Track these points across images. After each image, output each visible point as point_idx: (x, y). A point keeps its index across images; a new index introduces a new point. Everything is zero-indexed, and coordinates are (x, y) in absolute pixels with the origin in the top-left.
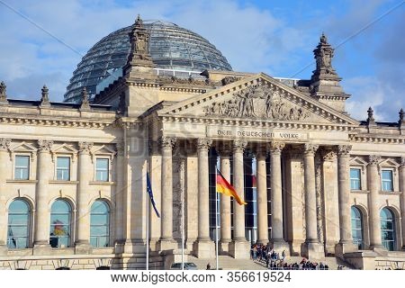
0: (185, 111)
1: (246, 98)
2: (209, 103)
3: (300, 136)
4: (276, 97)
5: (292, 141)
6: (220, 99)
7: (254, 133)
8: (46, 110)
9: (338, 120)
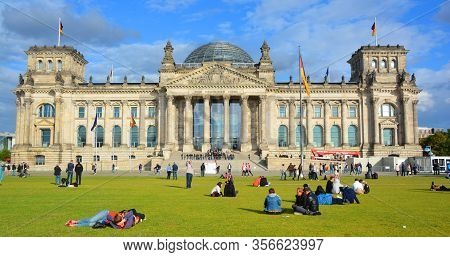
0: (177, 83)
1: (209, 74)
2: (190, 78)
3: (238, 92)
4: (225, 73)
5: (234, 94)
6: (196, 76)
7: (215, 91)
8: (125, 87)
9: (259, 83)
